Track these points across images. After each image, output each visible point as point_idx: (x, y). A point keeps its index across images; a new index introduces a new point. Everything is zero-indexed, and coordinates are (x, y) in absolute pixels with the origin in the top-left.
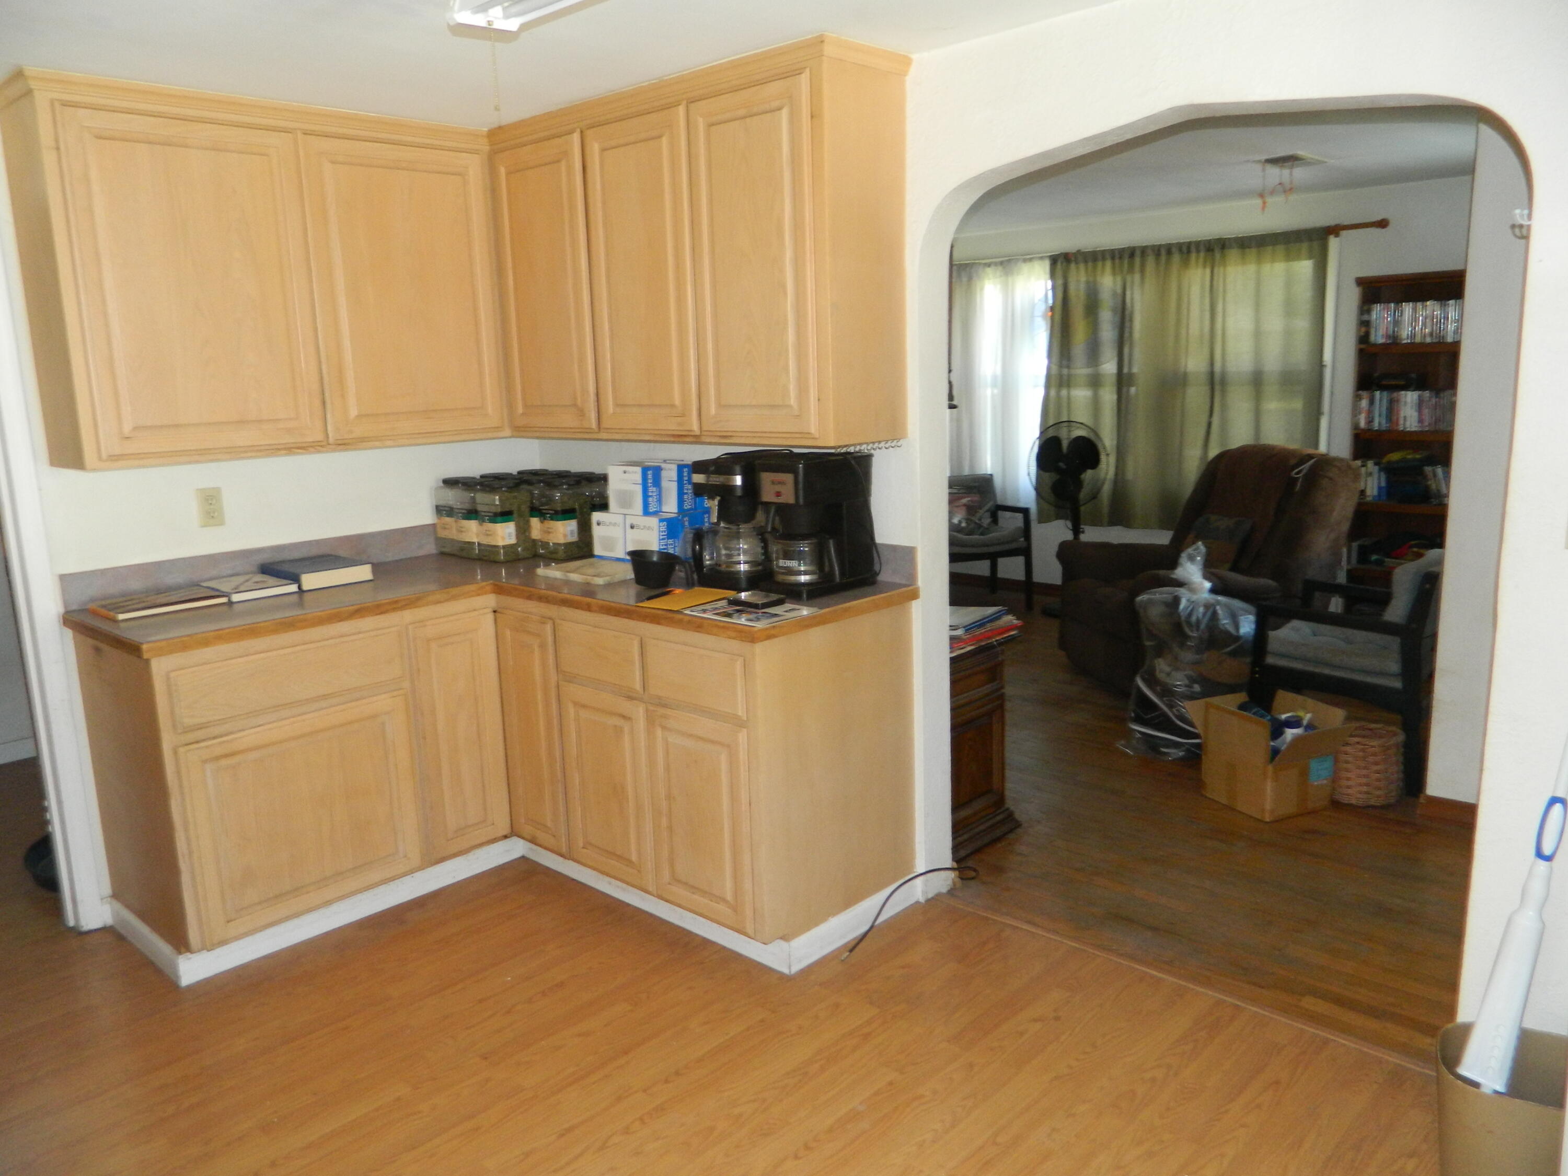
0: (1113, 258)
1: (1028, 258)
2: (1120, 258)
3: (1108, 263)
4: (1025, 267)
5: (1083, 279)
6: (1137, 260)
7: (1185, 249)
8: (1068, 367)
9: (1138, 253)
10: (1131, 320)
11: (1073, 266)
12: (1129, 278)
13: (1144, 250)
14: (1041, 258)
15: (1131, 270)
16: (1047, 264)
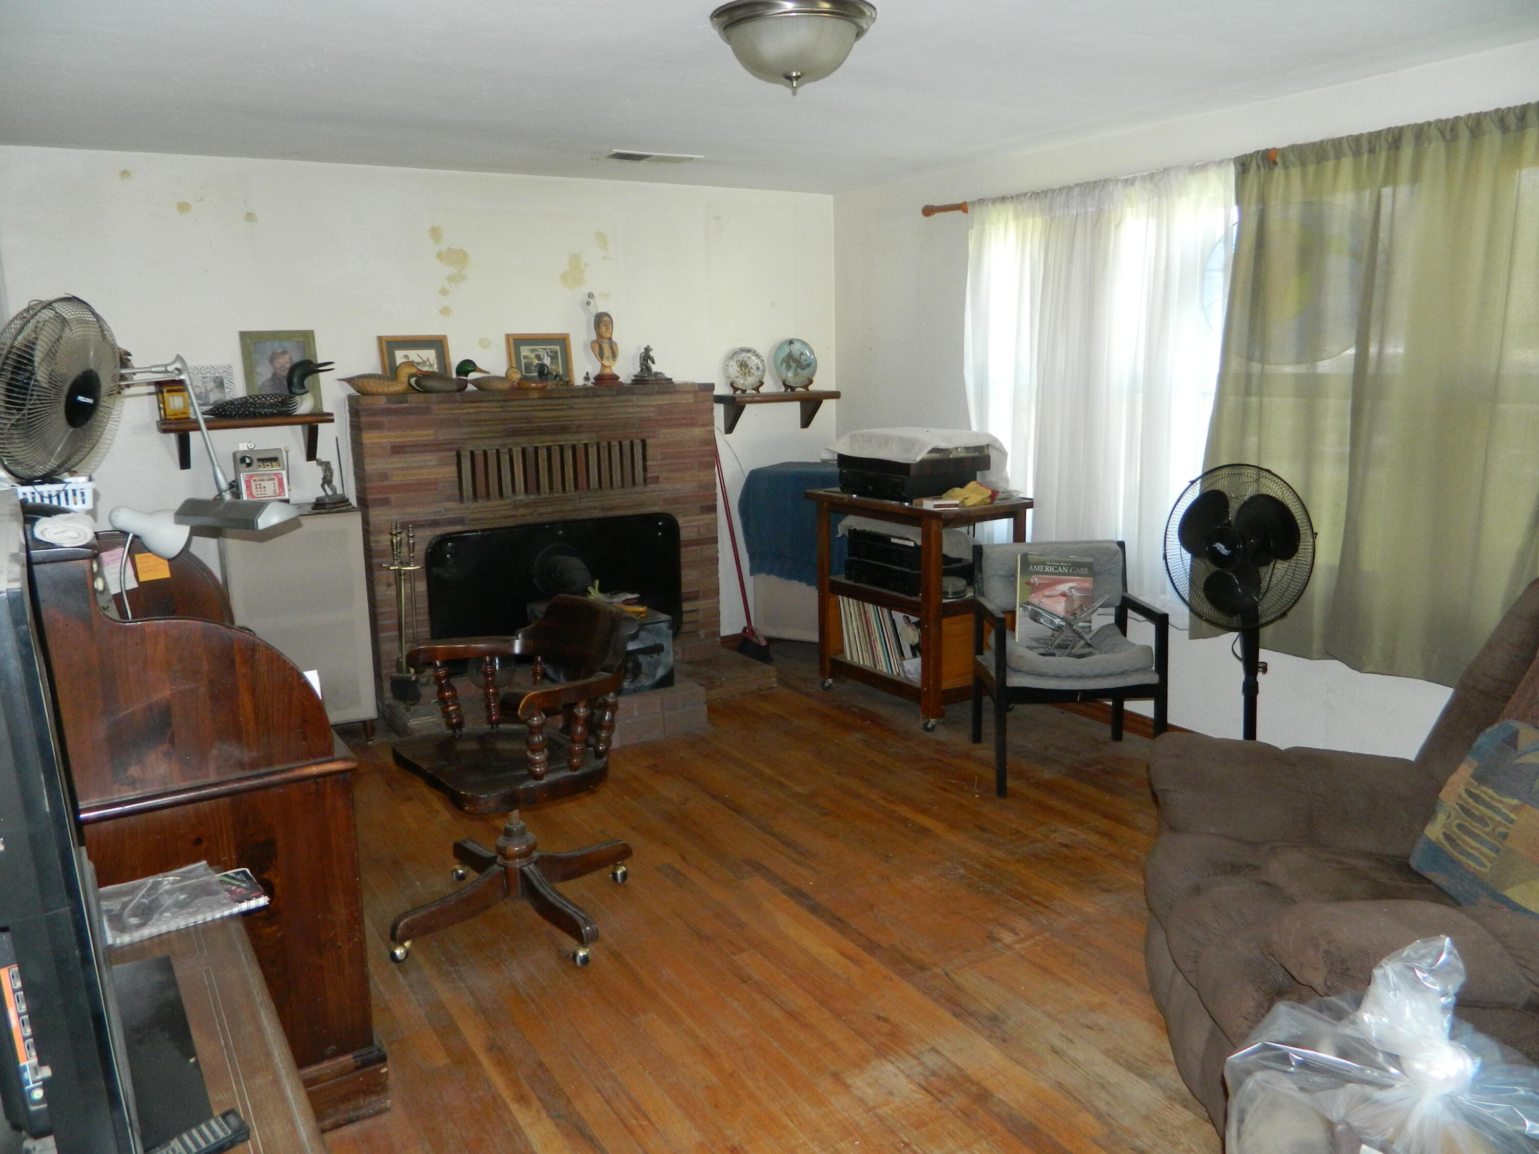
0: (1357, 153)
1: (1198, 167)
2: (1372, 151)
3: (1347, 163)
4: (1194, 183)
5: (1297, 196)
6: (1407, 153)
7: (1512, 121)
8: (1263, 361)
9: (1408, 139)
10: (1388, 274)
11: (1278, 172)
12: (1387, 191)
13: (1420, 132)
14: (1221, 163)
15: (1391, 177)
16: (1231, 172)
